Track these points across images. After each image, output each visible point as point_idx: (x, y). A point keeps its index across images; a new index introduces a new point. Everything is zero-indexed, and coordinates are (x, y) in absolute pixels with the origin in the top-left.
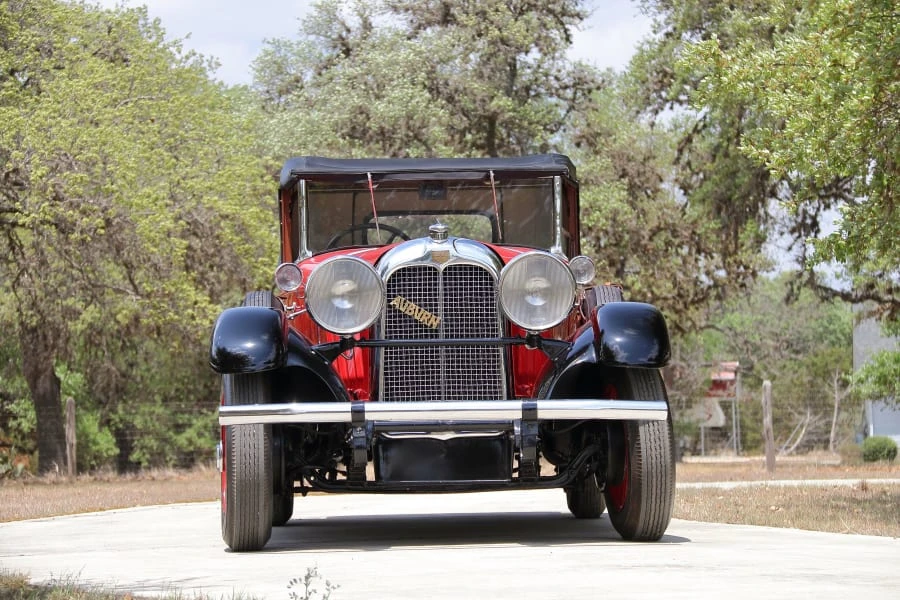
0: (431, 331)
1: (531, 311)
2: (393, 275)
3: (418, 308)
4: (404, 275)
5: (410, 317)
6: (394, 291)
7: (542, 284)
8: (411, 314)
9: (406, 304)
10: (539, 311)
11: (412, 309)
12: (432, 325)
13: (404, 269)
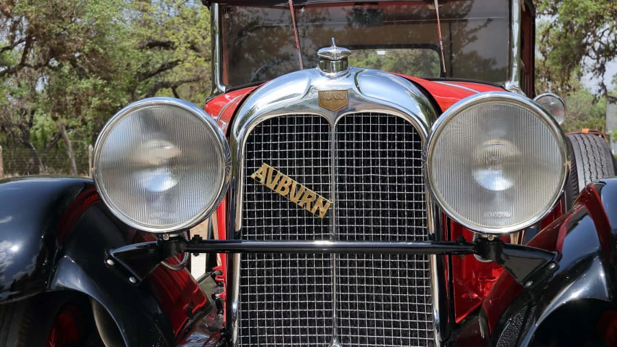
0: (318, 221)
1: (485, 197)
2: (257, 129)
3: (296, 183)
4: (275, 130)
5: (284, 198)
6: (259, 155)
7: (506, 148)
8: (283, 193)
9: (277, 178)
10: (498, 199)
11: (285, 185)
12: (317, 212)
13: (275, 120)
